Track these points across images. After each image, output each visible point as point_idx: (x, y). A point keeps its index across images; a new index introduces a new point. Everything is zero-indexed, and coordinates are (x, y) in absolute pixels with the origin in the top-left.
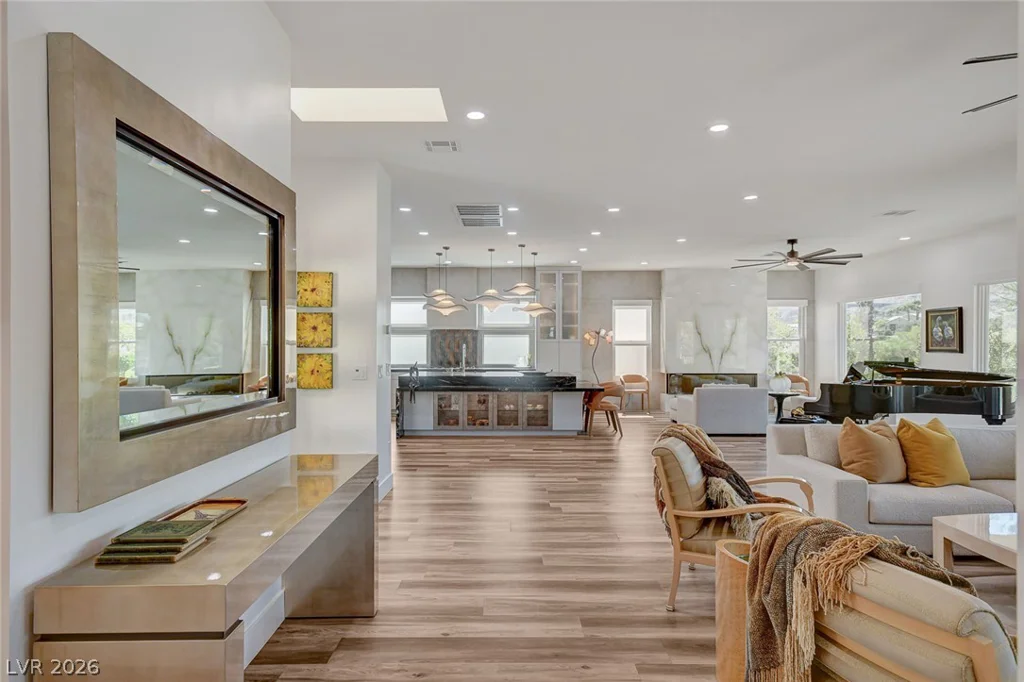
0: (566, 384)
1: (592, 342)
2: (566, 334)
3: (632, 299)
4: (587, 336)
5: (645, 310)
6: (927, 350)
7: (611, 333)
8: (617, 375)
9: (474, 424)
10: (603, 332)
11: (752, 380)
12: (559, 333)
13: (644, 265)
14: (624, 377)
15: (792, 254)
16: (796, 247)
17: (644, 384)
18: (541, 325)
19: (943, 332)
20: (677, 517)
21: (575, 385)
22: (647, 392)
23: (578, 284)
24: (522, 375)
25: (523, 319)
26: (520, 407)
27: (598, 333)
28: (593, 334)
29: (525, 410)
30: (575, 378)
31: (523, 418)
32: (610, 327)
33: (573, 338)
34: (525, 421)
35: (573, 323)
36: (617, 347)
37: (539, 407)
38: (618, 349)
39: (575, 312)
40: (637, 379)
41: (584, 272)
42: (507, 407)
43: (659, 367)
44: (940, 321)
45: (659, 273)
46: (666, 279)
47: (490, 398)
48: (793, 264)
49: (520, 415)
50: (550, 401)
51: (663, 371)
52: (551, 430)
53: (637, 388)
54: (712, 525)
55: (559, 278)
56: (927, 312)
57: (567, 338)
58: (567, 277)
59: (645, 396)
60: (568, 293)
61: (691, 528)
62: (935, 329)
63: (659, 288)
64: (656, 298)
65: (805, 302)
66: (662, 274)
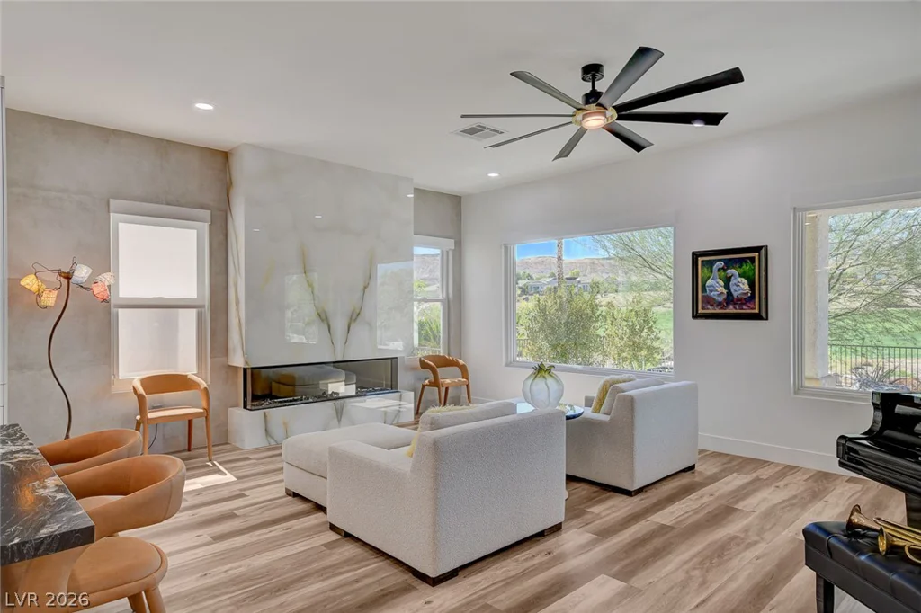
1: (48, 298)
3: (162, 203)
4: (30, 282)
5: (193, 232)
6: (696, 316)
7: (106, 278)
8: (123, 374)
10: (82, 273)
14: (145, 382)
16: (601, 83)
19: (727, 286)
22: (204, 412)
27: (68, 277)
28: (53, 278)
36: (120, 311)
38: (125, 317)
40: (178, 382)
43: (227, 354)
44: (724, 269)
45: (222, 158)
46: (245, 170)
48: (596, 121)
51: (238, 361)
53: (180, 407)
56: (695, 256)
59: (199, 424)
62: (710, 282)
63: (227, 188)
65: (450, 244)
66: (234, 162)
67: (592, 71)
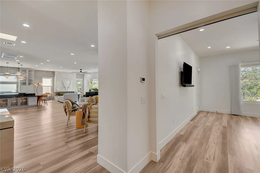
0: (33, 95)
1: (37, 86)
2: (29, 84)
3: (47, 77)
4: (35, 84)
5: (50, 79)
7: (42, 84)
8: (43, 93)
9: (2, 107)
10: (40, 84)
11: (73, 92)
12: (27, 83)
13: (51, 70)
14: (45, 93)
15: (81, 72)
16: (82, 71)
17: (51, 94)
18: (21, 82)
20: (69, 111)
21: (35, 95)
22: (51, 96)
23: (33, 73)
24: (18, 94)
25: (15, 80)
26: (18, 101)
27: (39, 84)
28: (37, 84)
29: (20, 102)
30: (35, 94)
31: (19, 103)
32: (42, 83)
33: (31, 85)
34: (20, 104)
35: (31, 82)
37: (24, 101)
38: (43, 87)
39: (32, 79)
40: (49, 93)
41: (35, 70)
42: (14, 102)
43: (54, 91)
45: (54, 72)
46: (56, 73)
47: (8, 100)
48: (81, 73)
49: (18, 103)
50: (28, 99)
51: (55, 91)
52: (28, 106)
53: (49, 96)
54: (74, 111)
55: (27, 71)
57: (30, 85)
58: (30, 71)
59: (51, 97)
60: (30, 75)
61: (71, 112)
64: (53, 76)
65: (82, 79)
66: (55, 72)
67: (81, 70)
